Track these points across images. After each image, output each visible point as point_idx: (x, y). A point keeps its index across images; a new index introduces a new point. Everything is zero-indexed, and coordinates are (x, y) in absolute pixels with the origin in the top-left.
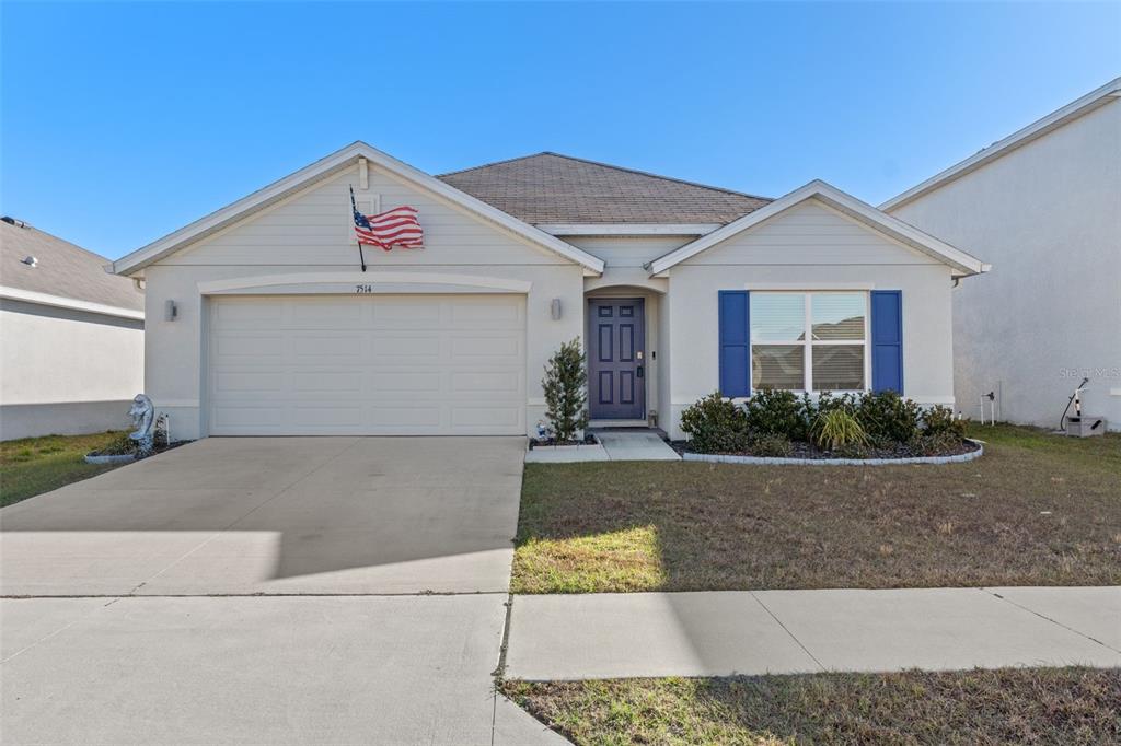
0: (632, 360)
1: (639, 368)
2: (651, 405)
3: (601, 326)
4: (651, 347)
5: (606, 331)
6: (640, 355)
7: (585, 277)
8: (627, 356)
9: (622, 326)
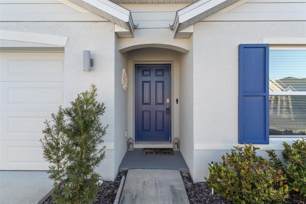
0: (163, 104)
1: (167, 109)
2: (175, 134)
3: (143, 82)
4: (175, 95)
5: (146, 85)
6: (168, 101)
7: (117, 34)
8: (160, 101)
9: (157, 82)
